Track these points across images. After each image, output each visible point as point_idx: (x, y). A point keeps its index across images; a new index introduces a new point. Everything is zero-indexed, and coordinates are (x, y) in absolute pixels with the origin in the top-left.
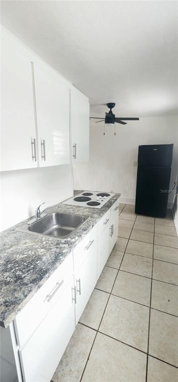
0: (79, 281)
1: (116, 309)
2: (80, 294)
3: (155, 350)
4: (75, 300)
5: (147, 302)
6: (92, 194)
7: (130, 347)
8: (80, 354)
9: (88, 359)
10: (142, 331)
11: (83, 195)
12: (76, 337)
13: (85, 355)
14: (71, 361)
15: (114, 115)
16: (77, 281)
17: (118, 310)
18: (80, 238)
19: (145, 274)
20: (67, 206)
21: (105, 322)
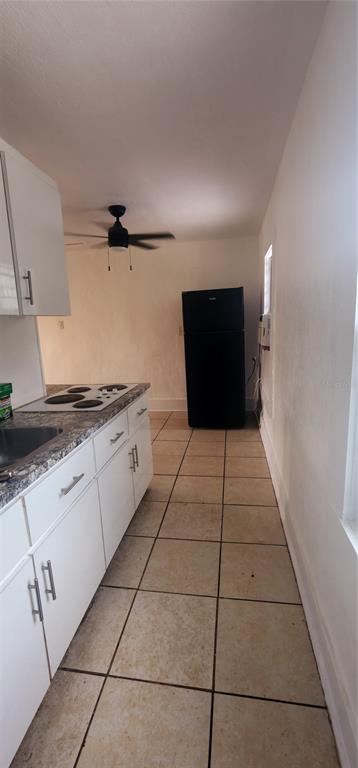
0: (49, 567)
1: (149, 619)
2: (54, 598)
3: (227, 679)
4: (40, 612)
5: (211, 590)
6: (89, 389)
7: (177, 689)
8: (63, 739)
9: (83, 745)
10: (203, 648)
11: (70, 391)
12: (56, 702)
13: (74, 738)
14: (40, 763)
15: (125, 230)
16: (43, 568)
17: (153, 618)
18: (41, 467)
19: (208, 535)
20: (26, 415)
21: (124, 651)
